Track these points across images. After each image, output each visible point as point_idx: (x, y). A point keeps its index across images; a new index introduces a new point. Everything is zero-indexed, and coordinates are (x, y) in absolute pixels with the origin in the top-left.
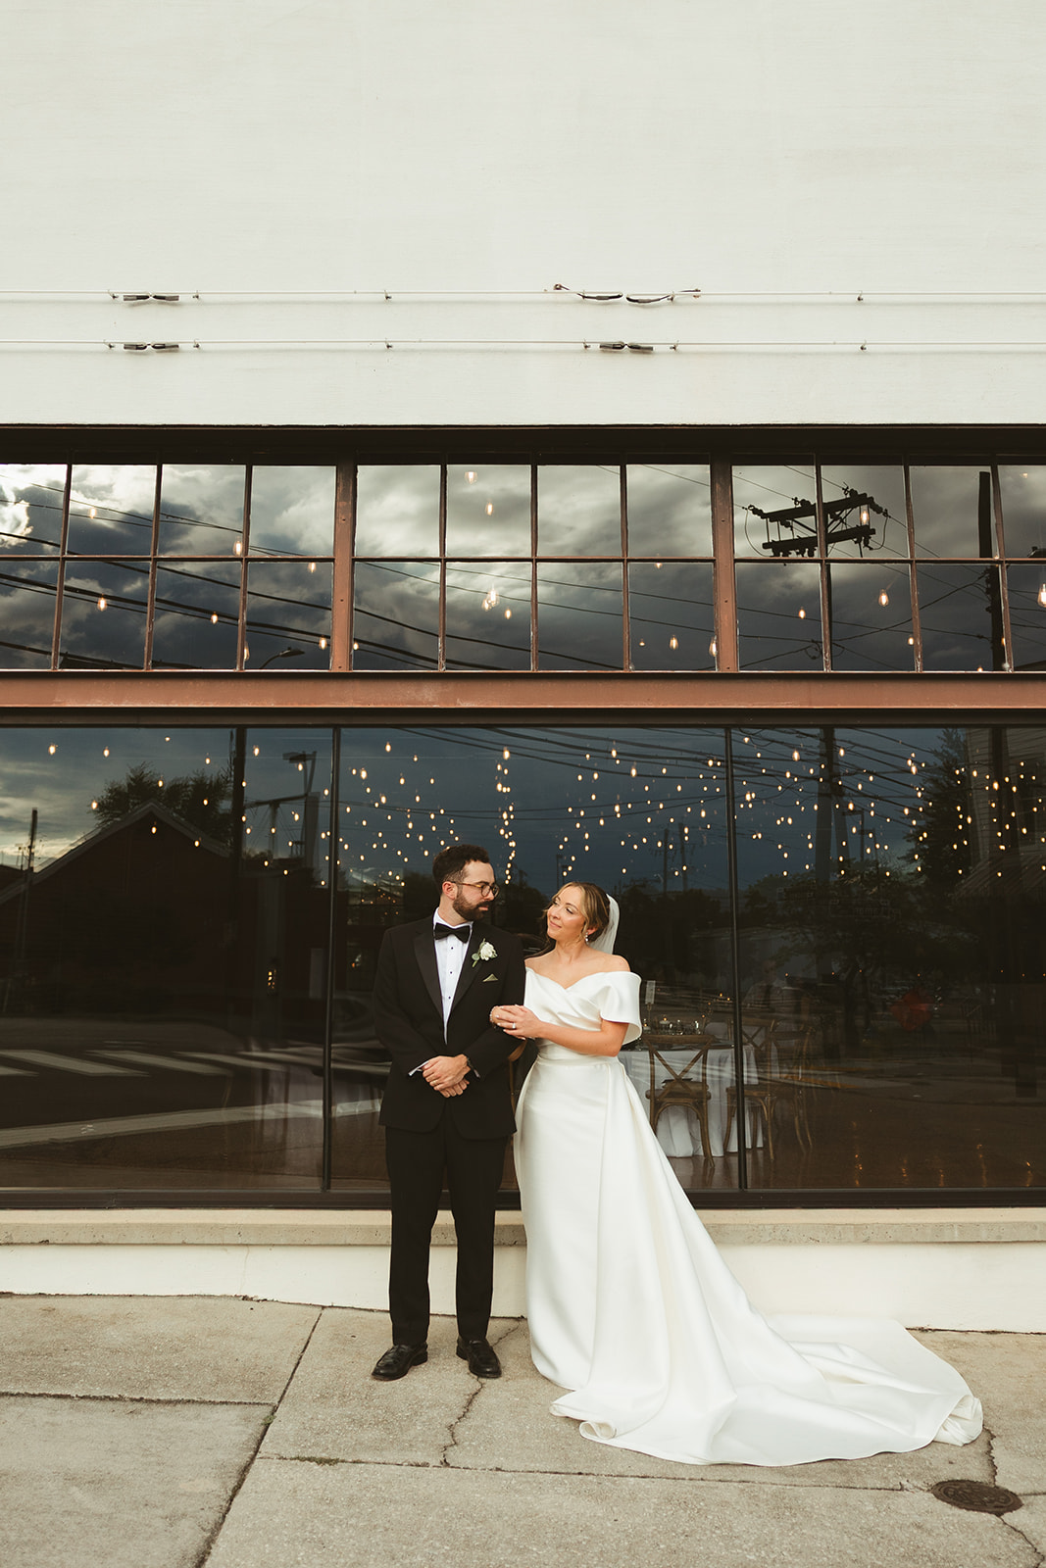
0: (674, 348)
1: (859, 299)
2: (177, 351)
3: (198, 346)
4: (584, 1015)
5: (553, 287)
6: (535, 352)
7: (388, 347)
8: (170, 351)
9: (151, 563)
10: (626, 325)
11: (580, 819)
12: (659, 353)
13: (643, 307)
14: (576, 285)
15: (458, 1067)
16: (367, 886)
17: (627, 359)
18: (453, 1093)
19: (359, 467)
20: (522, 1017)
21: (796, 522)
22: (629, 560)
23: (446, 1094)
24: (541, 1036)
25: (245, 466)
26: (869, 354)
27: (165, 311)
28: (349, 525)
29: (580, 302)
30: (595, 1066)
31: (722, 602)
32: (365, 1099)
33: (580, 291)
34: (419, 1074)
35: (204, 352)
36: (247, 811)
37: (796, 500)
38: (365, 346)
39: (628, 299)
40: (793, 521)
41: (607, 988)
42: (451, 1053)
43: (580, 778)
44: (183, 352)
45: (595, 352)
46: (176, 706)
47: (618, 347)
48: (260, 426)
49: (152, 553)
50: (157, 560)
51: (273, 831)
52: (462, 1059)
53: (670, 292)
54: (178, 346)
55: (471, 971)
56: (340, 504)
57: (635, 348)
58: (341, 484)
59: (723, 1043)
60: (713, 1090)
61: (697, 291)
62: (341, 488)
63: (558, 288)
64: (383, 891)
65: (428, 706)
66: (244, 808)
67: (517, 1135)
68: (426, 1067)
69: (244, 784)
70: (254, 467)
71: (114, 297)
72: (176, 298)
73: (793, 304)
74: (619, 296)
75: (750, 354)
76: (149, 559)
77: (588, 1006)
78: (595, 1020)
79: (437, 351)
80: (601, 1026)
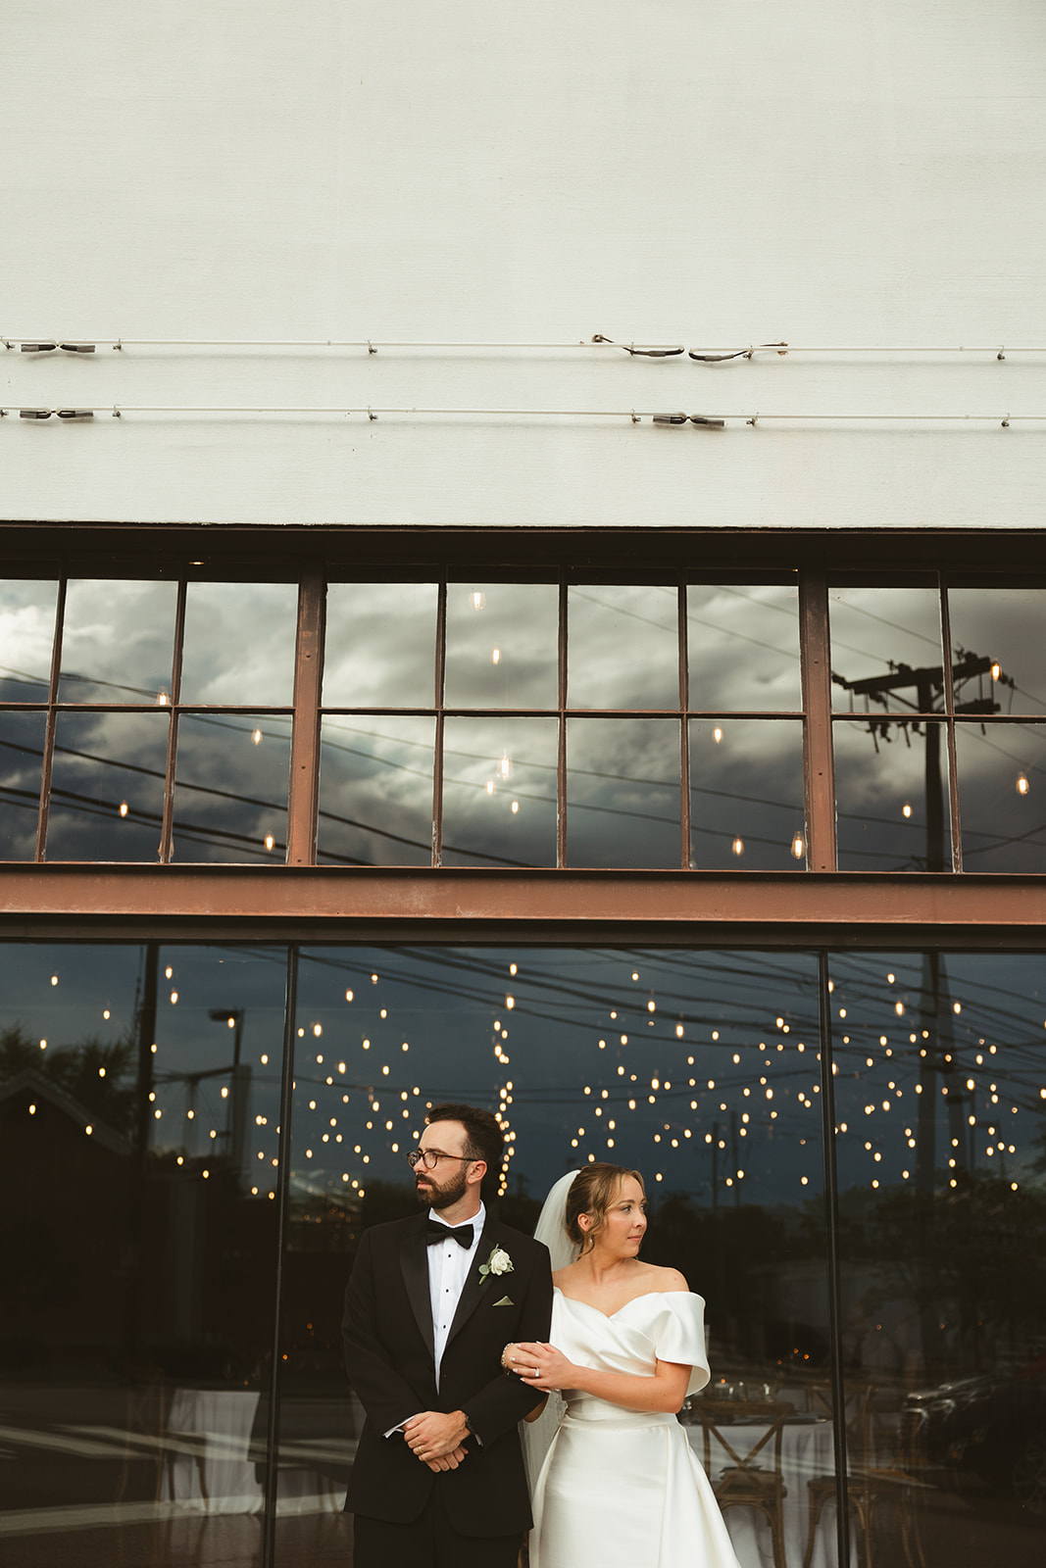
0: (752, 423)
1: (999, 357)
2: (89, 422)
3: (118, 415)
4: (632, 1351)
5: (591, 339)
6: (568, 427)
7: (372, 418)
8: (81, 421)
9: (48, 713)
10: (688, 391)
11: (601, 1102)
12: (732, 430)
13: (711, 366)
14: (622, 338)
15: (454, 1428)
16: (313, 1198)
17: (689, 436)
18: (444, 1466)
19: (330, 586)
20: (547, 1359)
21: (892, 695)
22: (690, 716)
23: (435, 1468)
24: (575, 1386)
25: (177, 583)
26: (1012, 432)
27: (76, 366)
28: (315, 663)
29: (627, 360)
30: (650, 1428)
31: (815, 774)
32: (311, 1493)
33: (628, 344)
34: (399, 1437)
35: (127, 423)
36: (157, 1088)
37: (891, 664)
38: (340, 417)
39: (692, 355)
40: (888, 692)
41: (666, 1315)
42: (446, 1409)
43: (602, 1044)
44: (99, 422)
45: (647, 427)
46: (78, 911)
47: (677, 421)
48: (199, 525)
49: (50, 699)
50: (56, 709)
51: (191, 1115)
52: (459, 1418)
53: (747, 347)
54: (92, 414)
55: (477, 1289)
56: (304, 634)
57: (700, 422)
58: (305, 606)
59: (801, 1416)
60: (790, 1485)
61: (783, 345)
62: (305, 612)
63: (598, 339)
64: (333, 1205)
65: (417, 916)
66: (154, 1083)
67: (535, 1533)
68: (409, 1426)
69: (154, 1048)
70: (189, 584)
71: (9, 347)
72: (91, 349)
73: (911, 364)
74: (679, 352)
75: (853, 431)
76: (46, 708)
77: (641, 1340)
78: (650, 1361)
79: (437, 425)
80: (655, 1371)
